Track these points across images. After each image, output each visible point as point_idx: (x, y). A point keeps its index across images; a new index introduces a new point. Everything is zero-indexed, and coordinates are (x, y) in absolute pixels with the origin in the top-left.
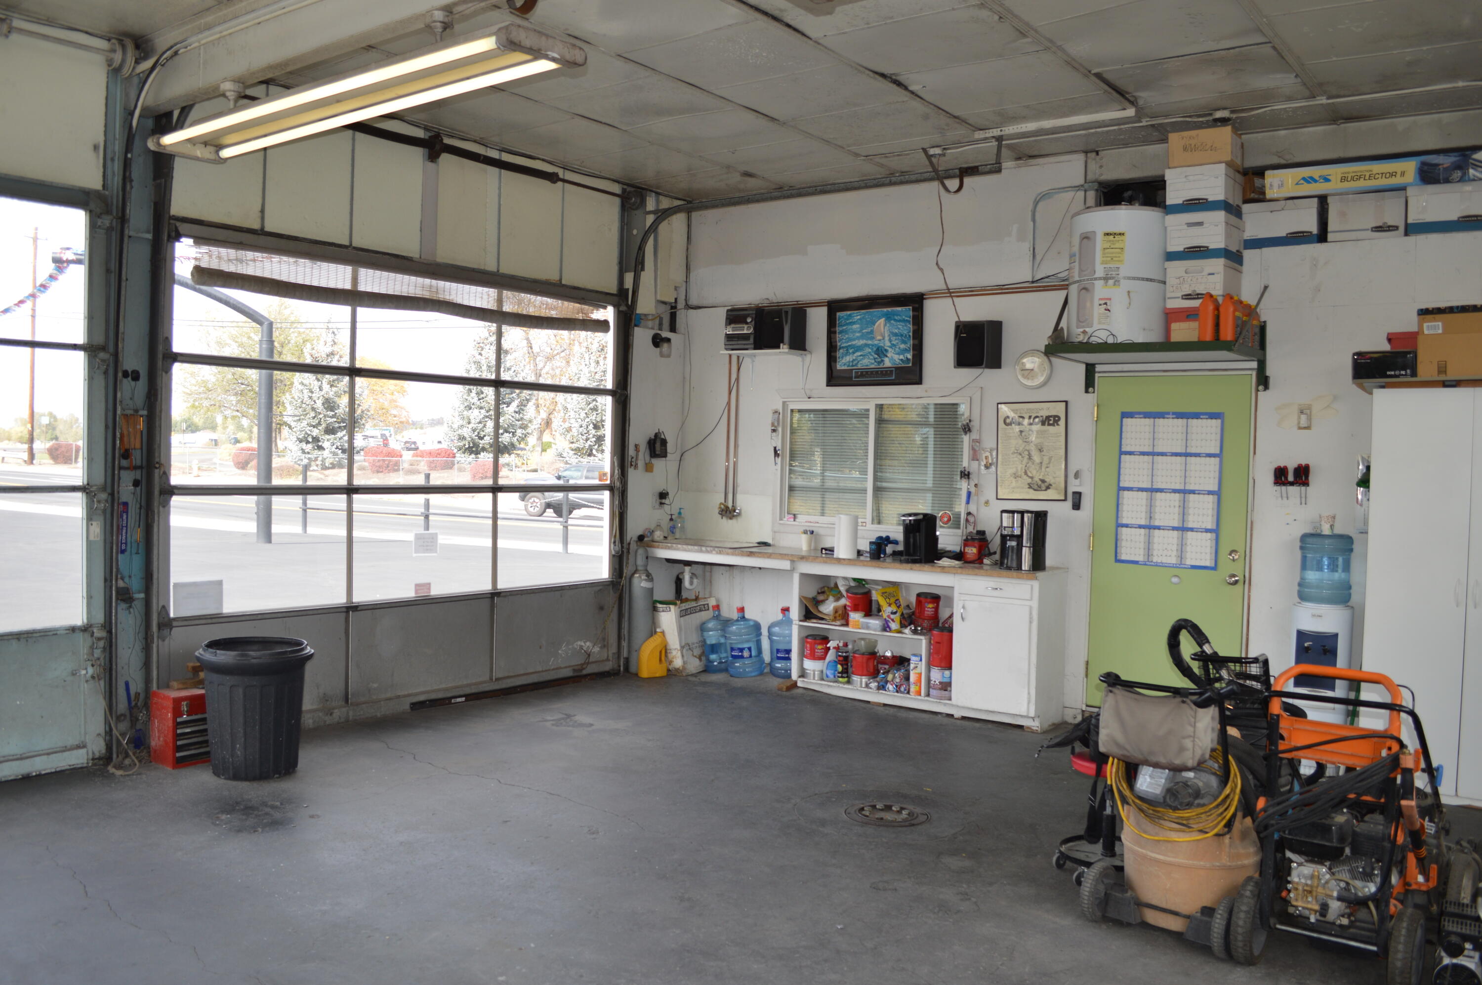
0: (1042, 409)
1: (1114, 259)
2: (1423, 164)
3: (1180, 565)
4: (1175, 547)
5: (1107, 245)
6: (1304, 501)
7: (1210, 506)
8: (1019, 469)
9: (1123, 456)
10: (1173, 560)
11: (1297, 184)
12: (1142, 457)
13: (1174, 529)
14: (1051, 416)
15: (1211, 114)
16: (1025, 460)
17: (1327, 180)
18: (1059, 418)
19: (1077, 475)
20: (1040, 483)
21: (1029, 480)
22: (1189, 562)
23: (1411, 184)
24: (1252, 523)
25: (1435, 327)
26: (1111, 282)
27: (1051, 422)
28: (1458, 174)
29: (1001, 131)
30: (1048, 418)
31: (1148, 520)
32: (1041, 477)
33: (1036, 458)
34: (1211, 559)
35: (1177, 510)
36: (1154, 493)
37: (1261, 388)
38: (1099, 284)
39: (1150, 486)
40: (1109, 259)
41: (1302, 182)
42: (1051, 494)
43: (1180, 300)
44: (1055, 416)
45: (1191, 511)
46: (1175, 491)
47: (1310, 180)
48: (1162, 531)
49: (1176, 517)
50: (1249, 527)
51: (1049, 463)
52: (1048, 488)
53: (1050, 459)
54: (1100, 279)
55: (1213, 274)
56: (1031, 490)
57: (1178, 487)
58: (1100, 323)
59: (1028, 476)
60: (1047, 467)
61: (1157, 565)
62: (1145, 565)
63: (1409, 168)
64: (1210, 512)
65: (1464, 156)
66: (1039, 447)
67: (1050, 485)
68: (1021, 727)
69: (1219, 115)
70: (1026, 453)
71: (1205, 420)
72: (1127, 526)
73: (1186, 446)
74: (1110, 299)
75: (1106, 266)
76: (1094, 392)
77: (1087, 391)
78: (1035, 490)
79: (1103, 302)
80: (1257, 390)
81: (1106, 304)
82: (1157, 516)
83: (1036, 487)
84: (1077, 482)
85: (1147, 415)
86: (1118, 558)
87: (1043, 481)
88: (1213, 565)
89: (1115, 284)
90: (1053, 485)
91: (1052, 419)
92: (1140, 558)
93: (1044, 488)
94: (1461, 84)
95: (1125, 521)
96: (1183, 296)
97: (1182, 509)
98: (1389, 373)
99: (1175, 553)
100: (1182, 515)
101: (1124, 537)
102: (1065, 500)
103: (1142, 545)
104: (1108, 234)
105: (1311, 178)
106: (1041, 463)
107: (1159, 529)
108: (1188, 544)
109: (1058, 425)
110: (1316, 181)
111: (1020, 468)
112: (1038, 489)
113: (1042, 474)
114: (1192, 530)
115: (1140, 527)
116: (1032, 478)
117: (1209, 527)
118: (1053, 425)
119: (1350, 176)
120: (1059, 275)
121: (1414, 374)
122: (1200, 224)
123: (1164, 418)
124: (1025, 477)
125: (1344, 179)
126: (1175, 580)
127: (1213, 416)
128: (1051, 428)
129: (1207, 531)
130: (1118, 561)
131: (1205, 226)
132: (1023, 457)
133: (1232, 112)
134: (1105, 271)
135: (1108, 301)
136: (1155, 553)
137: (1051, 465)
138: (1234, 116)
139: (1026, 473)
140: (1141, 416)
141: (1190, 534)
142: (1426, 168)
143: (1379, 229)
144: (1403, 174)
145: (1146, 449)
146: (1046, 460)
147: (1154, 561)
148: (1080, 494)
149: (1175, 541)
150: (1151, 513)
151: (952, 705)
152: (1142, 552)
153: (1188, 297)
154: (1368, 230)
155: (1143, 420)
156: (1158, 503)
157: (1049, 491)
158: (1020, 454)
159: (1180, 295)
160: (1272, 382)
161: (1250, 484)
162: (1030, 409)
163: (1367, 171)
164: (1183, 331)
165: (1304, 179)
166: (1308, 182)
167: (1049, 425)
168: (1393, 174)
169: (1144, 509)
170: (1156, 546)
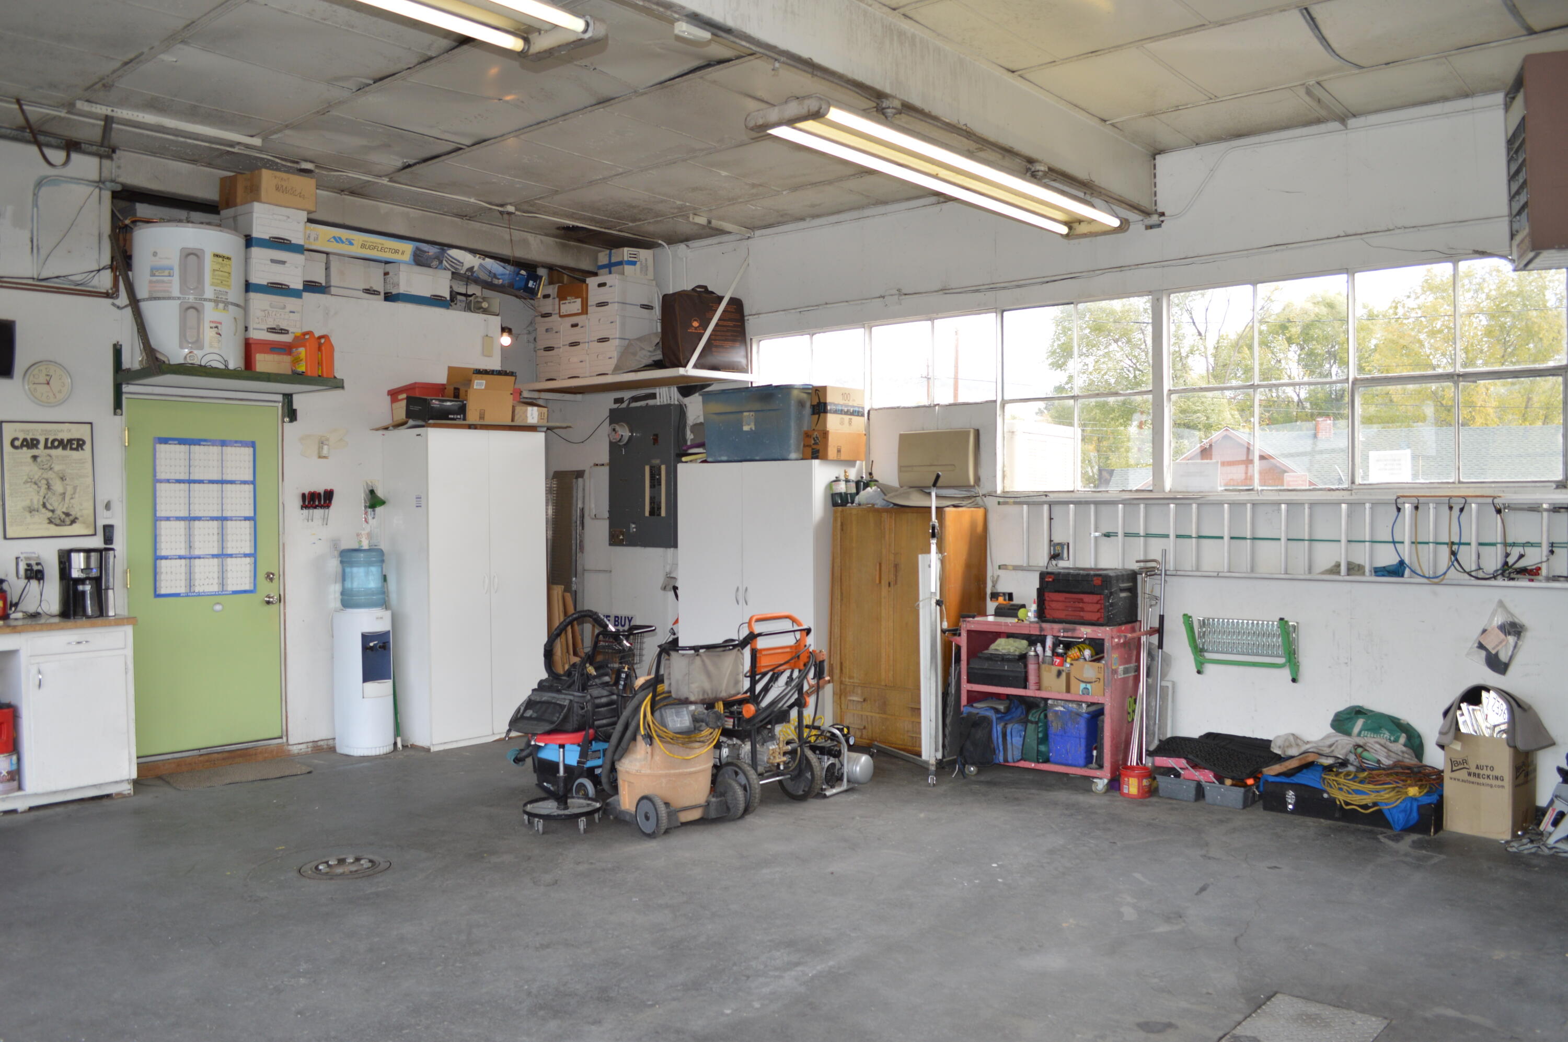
0: (62, 431)
1: (224, 283)
2: (417, 249)
3: (222, 593)
4: (216, 575)
5: (217, 267)
6: (325, 521)
7: (248, 531)
8: (35, 502)
9: (158, 485)
10: (215, 588)
11: (328, 241)
12: (177, 485)
13: (214, 556)
14: (74, 440)
15: (297, 163)
16: (43, 490)
17: (351, 244)
18: (84, 442)
19: (108, 506)
20: (63, 516)
21: (50, 514)
22: (231, 588)
23: (405, 263)
24: (284, 545)
25: (481, 384)
26: (221, 306)
27: (74, 446)
28: (435, 263)
29: (112, 111)
30: (70, 441)
31: (188, 549)
32: (64, 510)
33: (58, 487)
34: (250, 583)
35: (215, 537)
36: (192, 522)
37: (287, 419)
38: (209, 306)
39: (187, 515)
40: (219, 282)
41: (332, 240)
42: (77, 529)
43: (265, 332)
44: (78, 440)
45: (229, 538)
46: (213, 519)
47: (338, 240)
48: (202, 560)
49: (216, 544)
50: (281, 549)
51: (74, 493)
52: (73, 522)
53: (75, 488)
54: (210, 300)
55: (294, 312)
56: (52, 526)
57: (215, 514)
58: (211, 346)
59: (47, 509)
60: (72, 498)
61: (199, 595)
62: (187, 596)
63: (408, 248)
64: (248, 537)
65: (443, 250)
66: (61, 475)
67: (76, 518)
68: (108, 796)
69: (305, 165)
70: (44, 482)
71: (238, 448)
72: (166, 558)
73: (222, 474)
74: (220, 323)
75: (216, 288)
76: (122, 415)
77: (115, 414)
78: (56, 525)
79: (214, 325)
80: (283, 422)
81: (216, 327)
82: (197, 544)
83: (58, 522)
84: (106, 513)
85: (182, 441)
86: (157, 593)
87: (67, 514)
88: (252, 588)
89: (224, 309)
90: (80, 519)
91: (75, 443)
92: (182, 590)
93: (68, 523)
94: (472, 200)
95: (164, 553)
96: (268, 329)
97: (220, 536)
98: (450, 416)
99: (216, 581)
100: (221, 542)
101: (163, 570)
102: (95, 534)
103: (183, 577)
104: (217, 256)
105: (340, 238)
106: (64, 494)
107: (199, 558)
108: (229, 570)
109: (82, 449)
110: (343, 242)
111: (37, 500)
112: (62, 523)
113: (66, 506)
114: (231, 556)
115: (180, 557)
116: (53, 511)
117: (248, 552)
118: (77, 449)
119: (368, 244)
120: (70, 278)
121: (464, 419)
122: (283, 263)
123: (200, 445)
124: (44, 510)
125: (363, 246)
126: (218, 607)
127: (244, 444)
128: (74, 453)
129: (246, 555)
130: (158, 596)
131: (287, 265)
132: (39, 487)
133: (317, 167)
134: (215, 294)
135: (219, 325)
136: (197, 583)
137: (77, 495)
138: (317, 171)
139: (44, 505)
140: (176, 442)
141: (229, 560)
142: (418, 252)
143: (368, 291)
144: (403, 253)
145: (182, 477)
146: (70, 490)
147: (197, 591)
148: (111, 527)
149: (216, 569)
150: (190, 542)
151: (26, 796)
152: (183, 583)
153: (272, 330)
154: (359, 290)
155: (178, 446)
156: (196, 532)
157: (74, 525)
158: (36, 483)
159: (265, 327)
160: (299, 414)
161: (279, 508)
162: (46, 431)
163: (380, 244)
164: (264, 363)
165: (334, 238)
166: (337, 242)
167: (72, 449)
168: (396, 251)
169: (183, 538)
170: (197, 576)
